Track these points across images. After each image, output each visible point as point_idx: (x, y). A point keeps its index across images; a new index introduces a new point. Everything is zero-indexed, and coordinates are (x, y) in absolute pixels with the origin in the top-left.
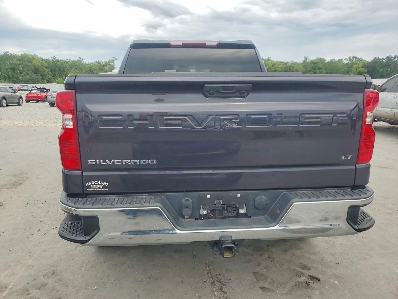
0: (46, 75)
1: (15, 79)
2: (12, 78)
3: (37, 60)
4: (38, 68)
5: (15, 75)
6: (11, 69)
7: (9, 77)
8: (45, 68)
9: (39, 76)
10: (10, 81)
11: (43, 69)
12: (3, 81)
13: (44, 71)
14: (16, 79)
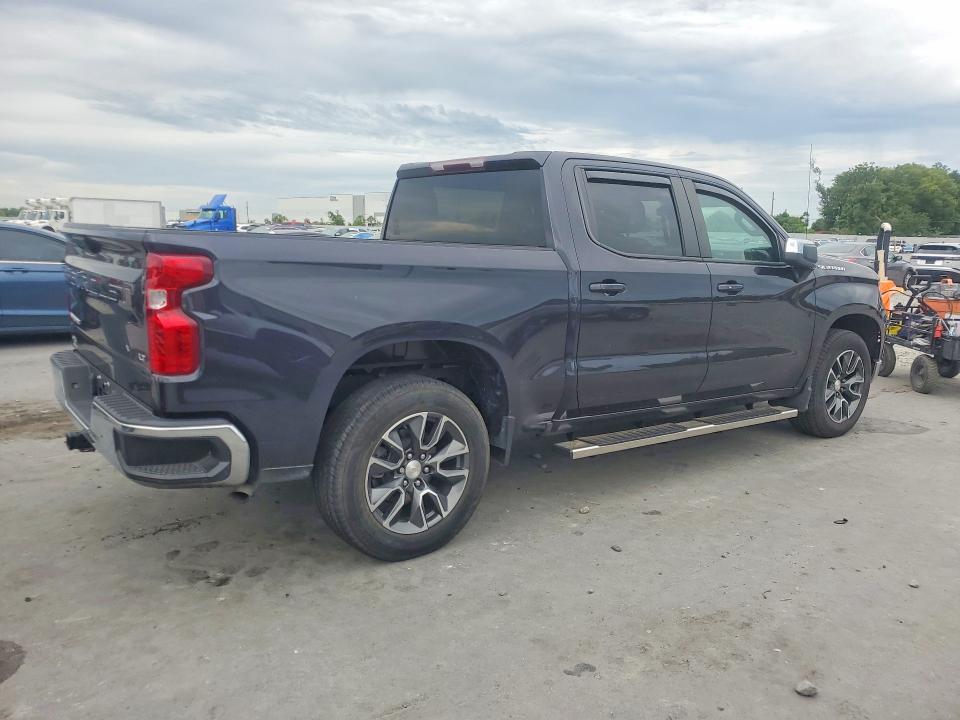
0: (951, 215)
1: (864, 225)
2: (859, 222)
3: (932, 178)
4: (933, 199)
5: (868, 216)
6: (861, 201)
7: (852, 219)
8: (950, 198)
9: (925, 218)
10: (851, 228)
11: (944, 200)
12: (837, 229)
13: (947, 206)
14: (867, 224)
